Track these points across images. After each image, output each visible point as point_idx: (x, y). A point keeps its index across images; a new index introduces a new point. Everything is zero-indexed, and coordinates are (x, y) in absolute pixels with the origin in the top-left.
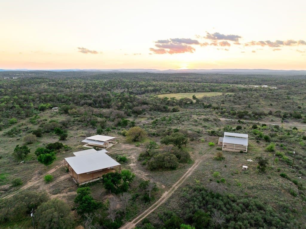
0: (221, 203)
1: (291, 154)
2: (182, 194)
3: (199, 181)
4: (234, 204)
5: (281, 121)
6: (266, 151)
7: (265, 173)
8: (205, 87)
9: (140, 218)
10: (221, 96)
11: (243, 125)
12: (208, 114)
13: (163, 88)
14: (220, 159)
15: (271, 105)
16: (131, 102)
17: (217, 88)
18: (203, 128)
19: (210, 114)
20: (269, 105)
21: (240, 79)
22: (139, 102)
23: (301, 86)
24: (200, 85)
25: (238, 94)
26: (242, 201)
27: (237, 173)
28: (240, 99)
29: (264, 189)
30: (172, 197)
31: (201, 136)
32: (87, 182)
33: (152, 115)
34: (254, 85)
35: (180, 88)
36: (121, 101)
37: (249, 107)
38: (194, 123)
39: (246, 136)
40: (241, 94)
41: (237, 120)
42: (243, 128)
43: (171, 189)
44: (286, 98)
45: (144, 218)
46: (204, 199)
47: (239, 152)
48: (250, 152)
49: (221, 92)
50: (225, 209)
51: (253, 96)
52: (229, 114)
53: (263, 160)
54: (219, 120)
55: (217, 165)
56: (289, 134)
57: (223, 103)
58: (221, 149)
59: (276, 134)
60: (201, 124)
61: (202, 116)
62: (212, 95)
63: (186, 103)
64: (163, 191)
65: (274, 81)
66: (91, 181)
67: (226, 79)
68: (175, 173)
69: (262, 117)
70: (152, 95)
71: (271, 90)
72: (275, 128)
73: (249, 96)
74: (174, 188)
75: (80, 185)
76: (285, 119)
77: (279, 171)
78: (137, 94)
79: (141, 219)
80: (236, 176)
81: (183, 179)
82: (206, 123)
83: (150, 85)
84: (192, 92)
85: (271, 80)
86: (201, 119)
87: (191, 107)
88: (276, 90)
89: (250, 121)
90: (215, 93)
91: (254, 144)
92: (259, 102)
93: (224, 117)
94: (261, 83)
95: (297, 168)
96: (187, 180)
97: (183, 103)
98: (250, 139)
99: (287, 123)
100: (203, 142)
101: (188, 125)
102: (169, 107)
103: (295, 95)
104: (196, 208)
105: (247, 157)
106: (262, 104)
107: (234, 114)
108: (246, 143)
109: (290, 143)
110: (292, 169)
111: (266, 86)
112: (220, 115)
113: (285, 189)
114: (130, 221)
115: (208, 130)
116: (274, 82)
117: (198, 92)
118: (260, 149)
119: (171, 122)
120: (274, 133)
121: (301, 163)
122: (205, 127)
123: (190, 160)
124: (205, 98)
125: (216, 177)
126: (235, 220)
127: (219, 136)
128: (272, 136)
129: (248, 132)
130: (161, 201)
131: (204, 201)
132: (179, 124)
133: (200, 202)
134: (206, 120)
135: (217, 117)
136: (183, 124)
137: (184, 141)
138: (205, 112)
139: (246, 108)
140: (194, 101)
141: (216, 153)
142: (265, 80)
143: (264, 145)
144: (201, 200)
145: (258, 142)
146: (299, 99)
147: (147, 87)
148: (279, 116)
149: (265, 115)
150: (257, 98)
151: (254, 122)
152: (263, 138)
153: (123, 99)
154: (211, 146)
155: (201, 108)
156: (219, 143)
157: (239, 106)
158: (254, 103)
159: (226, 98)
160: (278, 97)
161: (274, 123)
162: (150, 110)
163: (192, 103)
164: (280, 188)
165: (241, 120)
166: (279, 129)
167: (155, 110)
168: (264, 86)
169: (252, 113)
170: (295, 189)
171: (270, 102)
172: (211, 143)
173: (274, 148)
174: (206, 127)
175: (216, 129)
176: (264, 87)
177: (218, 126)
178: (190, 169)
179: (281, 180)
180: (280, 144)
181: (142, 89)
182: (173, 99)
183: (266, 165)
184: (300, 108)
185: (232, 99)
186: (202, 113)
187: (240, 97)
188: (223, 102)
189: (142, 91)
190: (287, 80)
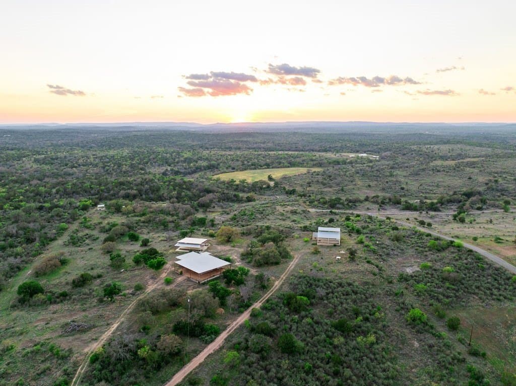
0: (321, 284)
1: (377, 245)
2: (290, 282)
3: (302, 271)
4: (331, 284)
5: (377, 209)
6: (357, 243)
7: (354, 261)
8: (281, 158)
9: (263, 300)
10: (305, 174)
11: (336, 216)
12: (295, 204)
13: (221, 162)
14: (316, 252)
15: (369, 186)
16: (188, 189)
17: (298, 160)
18: (293, 223)
19: (297, 204)
20: (366, 187)
21: (329, 142)
22: (199, 190)
23: (410, 154)
24: (274, 156)
25: (328, 170)
26: (337, 281)
27: (332, 263)
28: (331, 178)
29: (352, 273)
30: (283, 284)
31: (294, 232)
32: (206, 281)
33: (222, 208)
34: (348, 152)
35: (246, 162)
36: (175, 190)
37: (342, 190)
38: (281, 218)
39: (338, 230)
40: (331, 169)
41: (329, 211)
42: (335, 220)
43: (280, 279)
44: (388, 174)
45: (266, 298)
46: (308, 282)
47: (332, 246)
48: (343, 245)
49: (305, 167)
50: (324, 287)
51: (347, 173)
52: (319, 203)
53: (353, 251)
54: (309, 211)
55: (314, 258)
56: (380, 225)
57: (310, 186)
58: (316, 244)
59: (368, 226)
60: (289, 218)
61: (289, 207)
62: (294, 172)
63: (261, 188)
64: (274, 281)
65: (376, 145)
66: (209, 279)
67: (309, 143)
68: (280, 267)
69: (357, 204)
70: (209, 174)
71: (371, 161)
72: (368, 218)
73: (342, 173)
74: (282, 279)
75: (201, 283)
76: (383, 205)
77: (366, 258)
78: (185, 174)
79: (265, 300)
80: (332, 265)
81: (288, 271)
82: (295, 216)
83: (200, 159)
84: (265, 168)
85: (372, 144)
86: (288, 212)
87: (268, 192)
88: (377, 161)
89: (343, 211)
90: (296, 168)
91: (346, 237)
92: (354, 183)
93: (314, 207)
94: (358, 149)
95: (381, 255)
96: (292, 271)
97: (258, 188)
98: (343, 233)
99: (385, 211)
100: (297, 238)
101: (275, 219)
102: (241, 195)
103: (401, 170)
104: (304, 288)
105: (340, 250)
106: (358, 184)
107: (325, 203)
108: (338, 237)
109: (379, 234)
110: (376, 257)
111: (365, 155)
112: (309, 205)
113: (369, 271)
114: (257, 302)
115: (299, 225)
116: (375, 147)
117: (273, 168)
118: (352, 242)
119: (253, 217)
120: (366, 225)
121: (384, 252)
122: (294, 221)
123: (290, 256)
124: (285, 178)
125: (315, 267)
126: (333, 293)
127: (312, 231)
128: (364, 228)
129: (341, 225)
130: (275, 288)
131: (309, 284)
132: (264, 219)
133: (306, 285)
134: (294, 212)
135: (305, 208)
136: (269, 219)
137: (281, 239)
138: (289, 201)
139: (339, 192)
140: (272, 184)
141: (312, 248)
142: (363, 144)
143: (356, 238)
144: (306, 283)
145: (350, 235)
146: (405, 175)
147: (197, 162)
148: (376, 202)
149: (361, 202)
150: (351, 176)
151: (347, 211)
152: (355, 231)
153: (177, 186)
154: (306, 241)
155: (281, 194)
156: (313, 239)
157: (330, 189)
158: (348, 183)
159: (312, 177)
160: (379, 173)
161: (369, 212)
162: (219, 201)
163: (269, 187)
164: (365, 271)
165: (333, 211)
166: (373, 219)
167: (224, 200)
168: (362, 155)
169: (346, 200)
170: (376, 270)
171: (368, 182)
172: (306, 239)
173: (364, 240)
174: (296, 221)
175: (307, 223)
176: (362, 157)
177: (308, 219)
178: (292, 263)
179: (366, 265)
180: (370, 235)
181: (191, 164)
182: (243, 181)
183: (356, 254)
184: (403, 189)
185: (320, 178)
186: (287, 203)
187: (330, 176)
188: (309, 184)
189: (193, 169)
190: (393, 143)
